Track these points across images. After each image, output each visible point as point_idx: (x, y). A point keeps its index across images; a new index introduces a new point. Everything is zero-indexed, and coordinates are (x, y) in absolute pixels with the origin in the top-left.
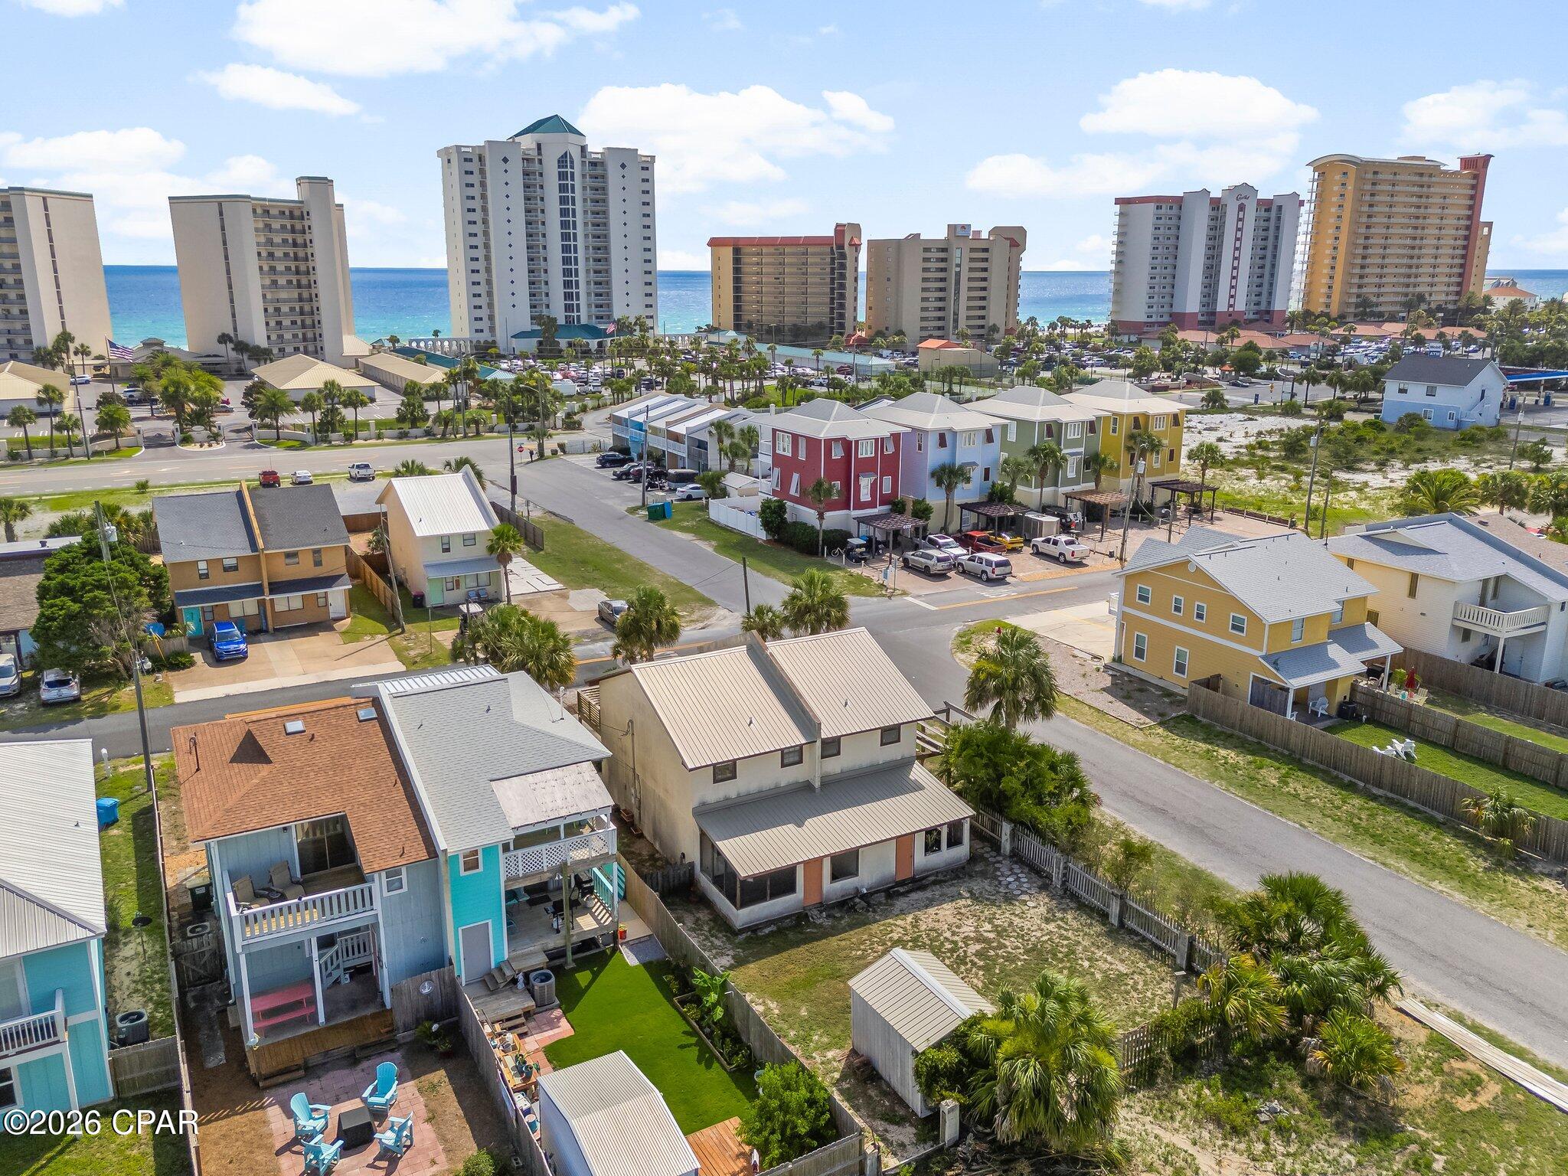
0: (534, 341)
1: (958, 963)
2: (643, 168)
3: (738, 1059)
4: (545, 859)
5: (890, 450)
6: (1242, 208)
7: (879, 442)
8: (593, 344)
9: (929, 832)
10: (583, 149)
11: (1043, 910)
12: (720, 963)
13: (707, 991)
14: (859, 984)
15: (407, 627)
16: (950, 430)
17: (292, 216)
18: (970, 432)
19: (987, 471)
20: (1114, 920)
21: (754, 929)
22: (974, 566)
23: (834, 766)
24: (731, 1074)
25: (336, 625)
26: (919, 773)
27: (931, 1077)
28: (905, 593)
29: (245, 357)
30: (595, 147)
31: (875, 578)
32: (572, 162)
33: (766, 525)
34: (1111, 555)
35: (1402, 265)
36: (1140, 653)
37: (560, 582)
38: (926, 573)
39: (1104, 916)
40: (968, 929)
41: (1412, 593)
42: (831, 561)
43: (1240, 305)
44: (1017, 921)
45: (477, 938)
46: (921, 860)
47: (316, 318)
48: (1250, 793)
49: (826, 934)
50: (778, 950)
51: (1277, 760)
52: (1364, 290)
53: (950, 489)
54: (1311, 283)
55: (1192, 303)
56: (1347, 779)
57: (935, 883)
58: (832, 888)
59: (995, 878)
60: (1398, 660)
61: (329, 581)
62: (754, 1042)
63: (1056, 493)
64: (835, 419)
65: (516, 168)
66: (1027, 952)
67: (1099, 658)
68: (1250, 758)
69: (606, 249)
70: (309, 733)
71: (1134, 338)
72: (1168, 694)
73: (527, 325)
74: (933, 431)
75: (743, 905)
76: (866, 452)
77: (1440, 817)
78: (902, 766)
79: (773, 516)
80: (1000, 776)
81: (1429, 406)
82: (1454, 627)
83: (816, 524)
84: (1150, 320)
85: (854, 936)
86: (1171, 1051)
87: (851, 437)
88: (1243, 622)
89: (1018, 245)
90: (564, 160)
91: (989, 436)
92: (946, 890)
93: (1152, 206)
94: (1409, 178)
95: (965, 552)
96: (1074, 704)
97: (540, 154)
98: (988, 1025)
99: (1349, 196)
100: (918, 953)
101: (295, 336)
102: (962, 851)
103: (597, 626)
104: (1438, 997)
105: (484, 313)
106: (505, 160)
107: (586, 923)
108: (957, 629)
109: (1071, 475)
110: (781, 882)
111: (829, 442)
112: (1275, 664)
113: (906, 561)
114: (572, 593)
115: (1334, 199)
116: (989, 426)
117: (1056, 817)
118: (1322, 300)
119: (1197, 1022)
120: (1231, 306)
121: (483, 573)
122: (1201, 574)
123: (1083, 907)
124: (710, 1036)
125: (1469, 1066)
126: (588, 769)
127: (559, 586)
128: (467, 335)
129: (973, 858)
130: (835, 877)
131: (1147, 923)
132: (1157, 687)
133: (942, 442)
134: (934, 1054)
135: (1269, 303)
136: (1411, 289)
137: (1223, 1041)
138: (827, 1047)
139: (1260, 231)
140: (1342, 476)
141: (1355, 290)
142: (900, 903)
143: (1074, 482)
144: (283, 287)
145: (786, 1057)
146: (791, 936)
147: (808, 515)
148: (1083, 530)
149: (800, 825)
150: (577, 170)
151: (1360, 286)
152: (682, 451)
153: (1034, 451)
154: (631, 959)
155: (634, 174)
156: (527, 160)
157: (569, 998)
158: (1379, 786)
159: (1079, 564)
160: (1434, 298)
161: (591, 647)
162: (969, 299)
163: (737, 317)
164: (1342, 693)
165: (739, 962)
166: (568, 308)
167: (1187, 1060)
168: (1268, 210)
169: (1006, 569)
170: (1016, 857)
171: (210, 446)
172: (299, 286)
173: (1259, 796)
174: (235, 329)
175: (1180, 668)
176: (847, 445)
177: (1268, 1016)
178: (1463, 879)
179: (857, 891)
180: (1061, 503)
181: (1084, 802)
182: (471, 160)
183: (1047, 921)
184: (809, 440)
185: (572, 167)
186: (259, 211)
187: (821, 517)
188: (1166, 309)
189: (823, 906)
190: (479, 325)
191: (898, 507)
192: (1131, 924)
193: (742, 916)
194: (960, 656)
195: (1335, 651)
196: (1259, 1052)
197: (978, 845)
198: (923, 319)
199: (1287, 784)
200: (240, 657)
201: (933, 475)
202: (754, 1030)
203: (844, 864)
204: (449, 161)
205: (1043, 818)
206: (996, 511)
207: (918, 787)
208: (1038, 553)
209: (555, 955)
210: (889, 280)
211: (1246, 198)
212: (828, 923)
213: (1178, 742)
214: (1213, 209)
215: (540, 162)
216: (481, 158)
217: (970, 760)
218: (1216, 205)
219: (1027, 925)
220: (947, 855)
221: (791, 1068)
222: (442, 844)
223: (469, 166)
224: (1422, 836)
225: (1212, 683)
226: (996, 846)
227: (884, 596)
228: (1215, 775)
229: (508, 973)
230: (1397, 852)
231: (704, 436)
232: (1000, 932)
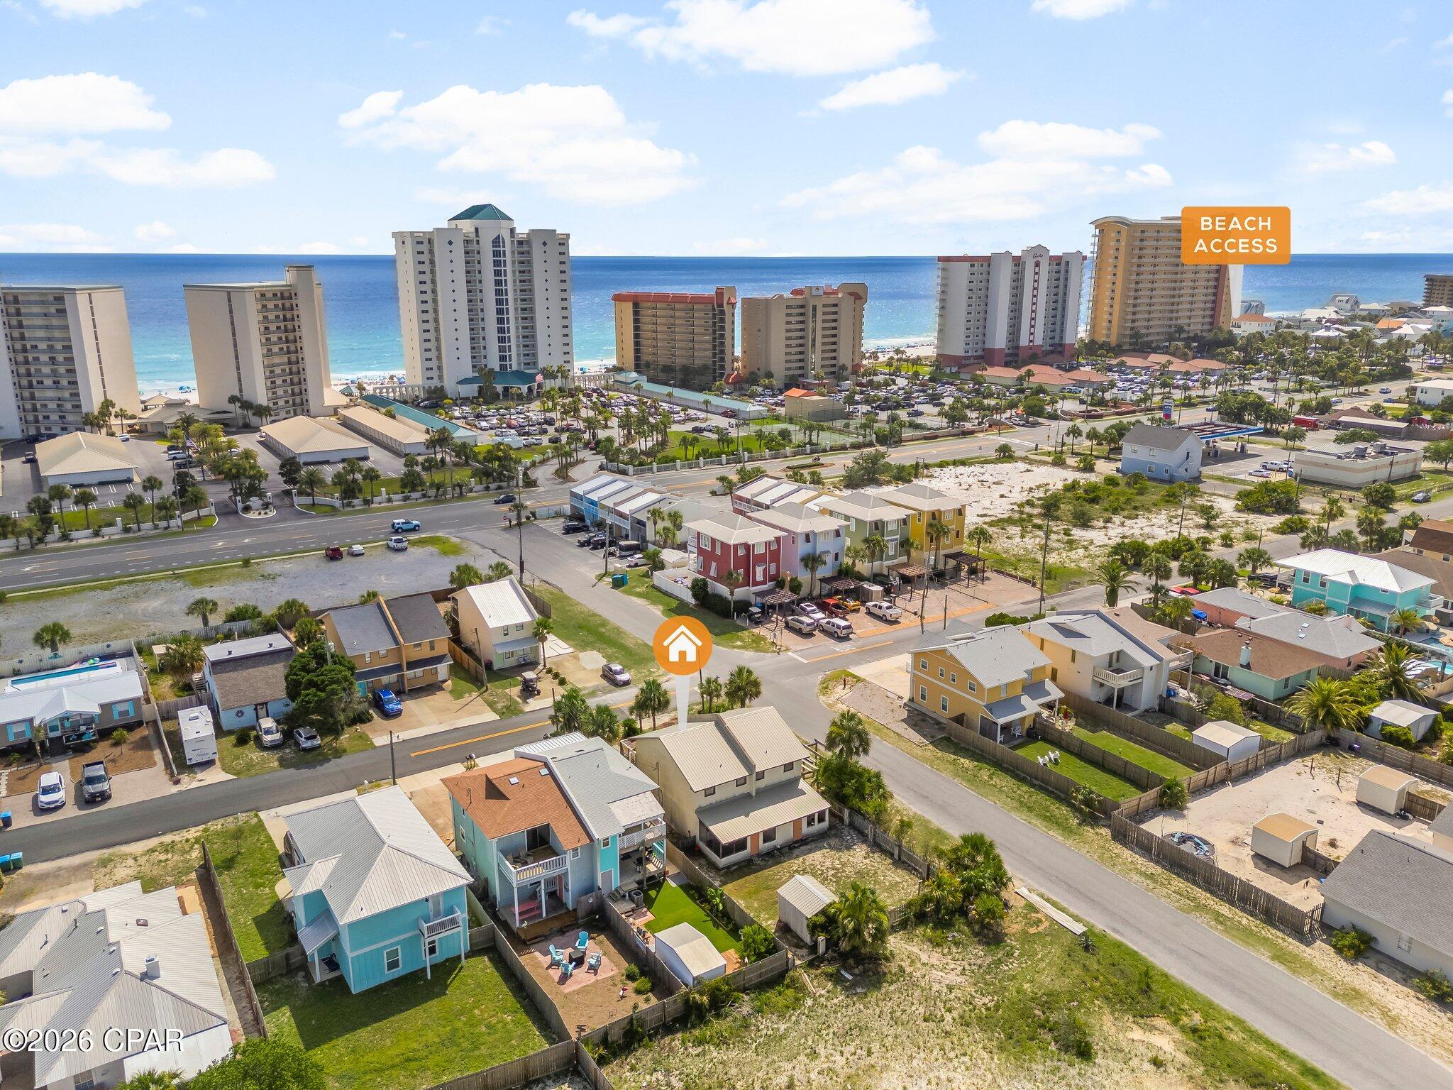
0: (476, 386)
1: (824, 881)
2: (560, 244)
3: (731, 926)
4: (636, 838)
5: (774, 547)
6: (1037, 264)
7: (768, 544)
8: (524, 389)
9: (809, 816)
10: (512, 231)
11: (864, 852)
12: (717, 884)
13: (714, 897)
14: (781, 891)
15: (489, 685)
16: (813, 532)
17: (283, 298)
18: (826, 533)
19: (837, 555)
20: (896, 857)
21: (728, 867)
22: (827, 627)
23: (762, 784)
24: (728, 932)
25: (444, 685)
26: (803, 785)
27: (814, 928)
28: (787, 650)
29: (250, 413)
30: (522, 229)
31: (768, 637)
32: (504, 242)
33: (695, 596)
34: (915, 614)
35: (1166, 303)
36: (923, 697)
37: (571, 646)
38: (799, 632)
39: (892, 855)
40: (828, 864)
41: (1073, 660)
42: (739, 622)
43: (1038, 341)
44: (851, 859)
45: (607, 876)
46: (805, 830)
47: (302, 377)
48: (972, 785)
49: (761, 869)
50: (740, 878)
51: (989, 764)
52: (1137, 324)
53: (813, 570)
54: (1095, 318)
55: (1000, 340)
56: (1023, 775)
57: (812, 841)
58: (763, 846)
59: (841, 837)
60: (1061, 701)
61: (439, 659)
62: (737, 917)
63: (882, 565)
64: (740, 529)
65: (459, 248)
66: (856, 873)
67: (901, 698)
68: (976, 763)
69: (532, 310)
70: (521, 783)
71: (954, 370)
72: (938, 723)
73: (470, 374)
74: (801, 533)
75: (724, 856)
76: (760, 550)
77: (1063, 796)
78: (795, 781)
79: (699, 589)
80: (843, 786)
81: (1152, 463)
82: (1094, 681)
83: (730, 598)
84: (967, 354)
85: (775, 869)
86: (915, 915)
87: (750, 543)
88: (974, 686)
89: (861, 298)
90: (497, 241)
91: (837, 533)
92: (818, 845)
93: (967, 264)
94: (1170, 234)
95: (823, 616)
96: (885, 731)
97: (477, 236)
98: (837, 906)
99: (1122, 250)
100: (806, 876)
101: (286, 392)
102: (825, 824)
103: (604, 682)
104: (1036, 887)
105: (434, 364)
106: (450, 243)
107: (651, 868)
108: (820, 677)
109: (891, 553)
110: (740, 845)
111: (736, 546)
112: (991, 711)
113: (787, 623)
114: (581, 655)
115: (1111, 252)
116: (837, 528)
117: (869, 808)
118: (1104, 332)
119: (926, 900)
120: (1031, 341)
121: (527, 647)
122: (952, 658)
123: (883, 851)
124: (716, 916)
125: (1039, 916)
126: (649, 795)
127: (571, 650)
128: (421, 383)
129: (831, 827)
130: (765, 841)
131: (911, 858)
132: (932, 718)
133: (808, 540)
134: (816, 919)
135: (1061, 338)
136: (1173, 322)
137: (937, 910)
138: (768, 919)
139: (1053, 281)
140: (1077, 533)
141: (1129, 324)
142: (796, 852)
143: (894, 557)
144: (276, 354)
145: (752, 922)
146: (746, 870)
147: (723, 590)
148: (900, 591)
149: (747, 816)
150: (508, 249)
151: (1133, 321)
152: (626, 525)
153: (866, 541)
154: (673, 885)
155: (553, 248)
156: (467, 242)
157: (649, 902)
158: (1037, 779)
159: (896, 622)
160: (1192, 327)
161: (604, 698)
162: (824, 336)
163: (637, 358)
164: (1028, 723)
165: (724, 883)
166: (502, 358)
167: (921, 918)
168: (1058, 264)
169: (850, 631)
170: (851, 825)
171: (266, 513)
172: (289, 352)
173: (977, 786)
174: (241, 391)
175: (944, 708)
176: (747, 547)
177: (954, 897)
178: (1065, 829)
179: (775, 848)
180: (886, 572)
181: (885, 798)
182: (422, 243)
183: (865, 858)
184: (723, 544)
185: (504, 246)
186: (258, 296)
187: (732, 593)
188: (980, 345)
189: (760, 855)
190: (430, 374)
191: (780, 584)
192: (904, 858)
193: (723, 862)
194: (822, 698)
195: (1025, 700)
196: (952, 913)
197: (833, 819)
198: (787, 361)
199: (992, 779)
200: (397, 714)
201: (802, 560)
202: (737, 913)
203: (769, 835)
204: (404, 243)
205: (863, 808)
206: (842, 585)
207: (803, 793)
208: (869, 613)
209: (640, 883)
210: (759, 330)
211: (1040, 256)
212: (762, 863)
213: (940, 754)
214: (1015, 265)
215: (478, 242)
216: (430, 241)
217: (829, 778)
218: (1017, 261)
219: (856, 861)
220: (818, 827)
221: (755, 926)
222: (596, 835)
223: (420, 248)
224: (1052, 807)
225: (960, 719)
226: (842, 820)
227: (774, 652)
228: (956, 775)
229: (622, 892)
230: (1037, 816)
231: (643, 516)
232: (844, 864)
